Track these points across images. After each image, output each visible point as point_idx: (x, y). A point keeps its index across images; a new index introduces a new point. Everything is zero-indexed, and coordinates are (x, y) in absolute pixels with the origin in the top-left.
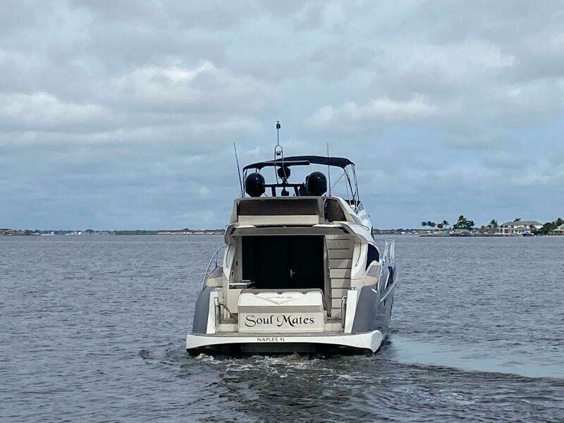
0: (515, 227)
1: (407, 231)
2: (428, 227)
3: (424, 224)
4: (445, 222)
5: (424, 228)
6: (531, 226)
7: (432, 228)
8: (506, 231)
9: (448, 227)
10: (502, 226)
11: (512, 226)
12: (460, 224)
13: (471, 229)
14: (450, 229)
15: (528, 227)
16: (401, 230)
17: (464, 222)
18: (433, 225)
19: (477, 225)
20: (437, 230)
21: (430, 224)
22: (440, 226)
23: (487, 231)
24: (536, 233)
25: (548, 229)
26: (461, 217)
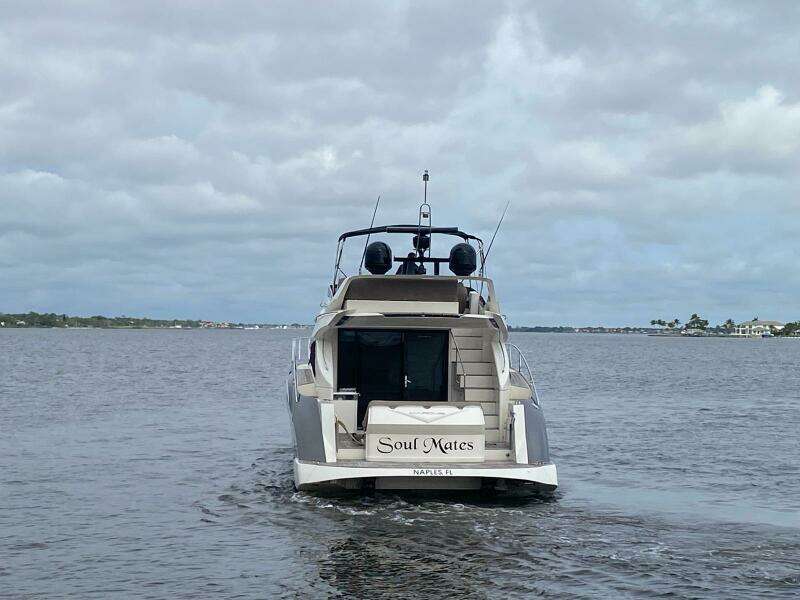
0: (753, 327)
1: (635, 329)
2: (657, 326)
3: (653, 323)
4: (676, 321)
5: (652, 327)
6: (771, 327)
7: (661, 327)
8: (744, 332)
9: (679, 326)
10: (739, 326)
11: (750, 327)
12: (693, 323)
13: (704, 329)
14: (681, 329)
15: (768, 328)
16: (627, 329)
17: (698, 321)
18: (663, 324)
19: (712, 325)
20: (667, 329)
21: (660, 322)
22: (671, 325)
23: (722, 331)
24: (777, 334)
25: (789, 329)
26: (694, 316)
